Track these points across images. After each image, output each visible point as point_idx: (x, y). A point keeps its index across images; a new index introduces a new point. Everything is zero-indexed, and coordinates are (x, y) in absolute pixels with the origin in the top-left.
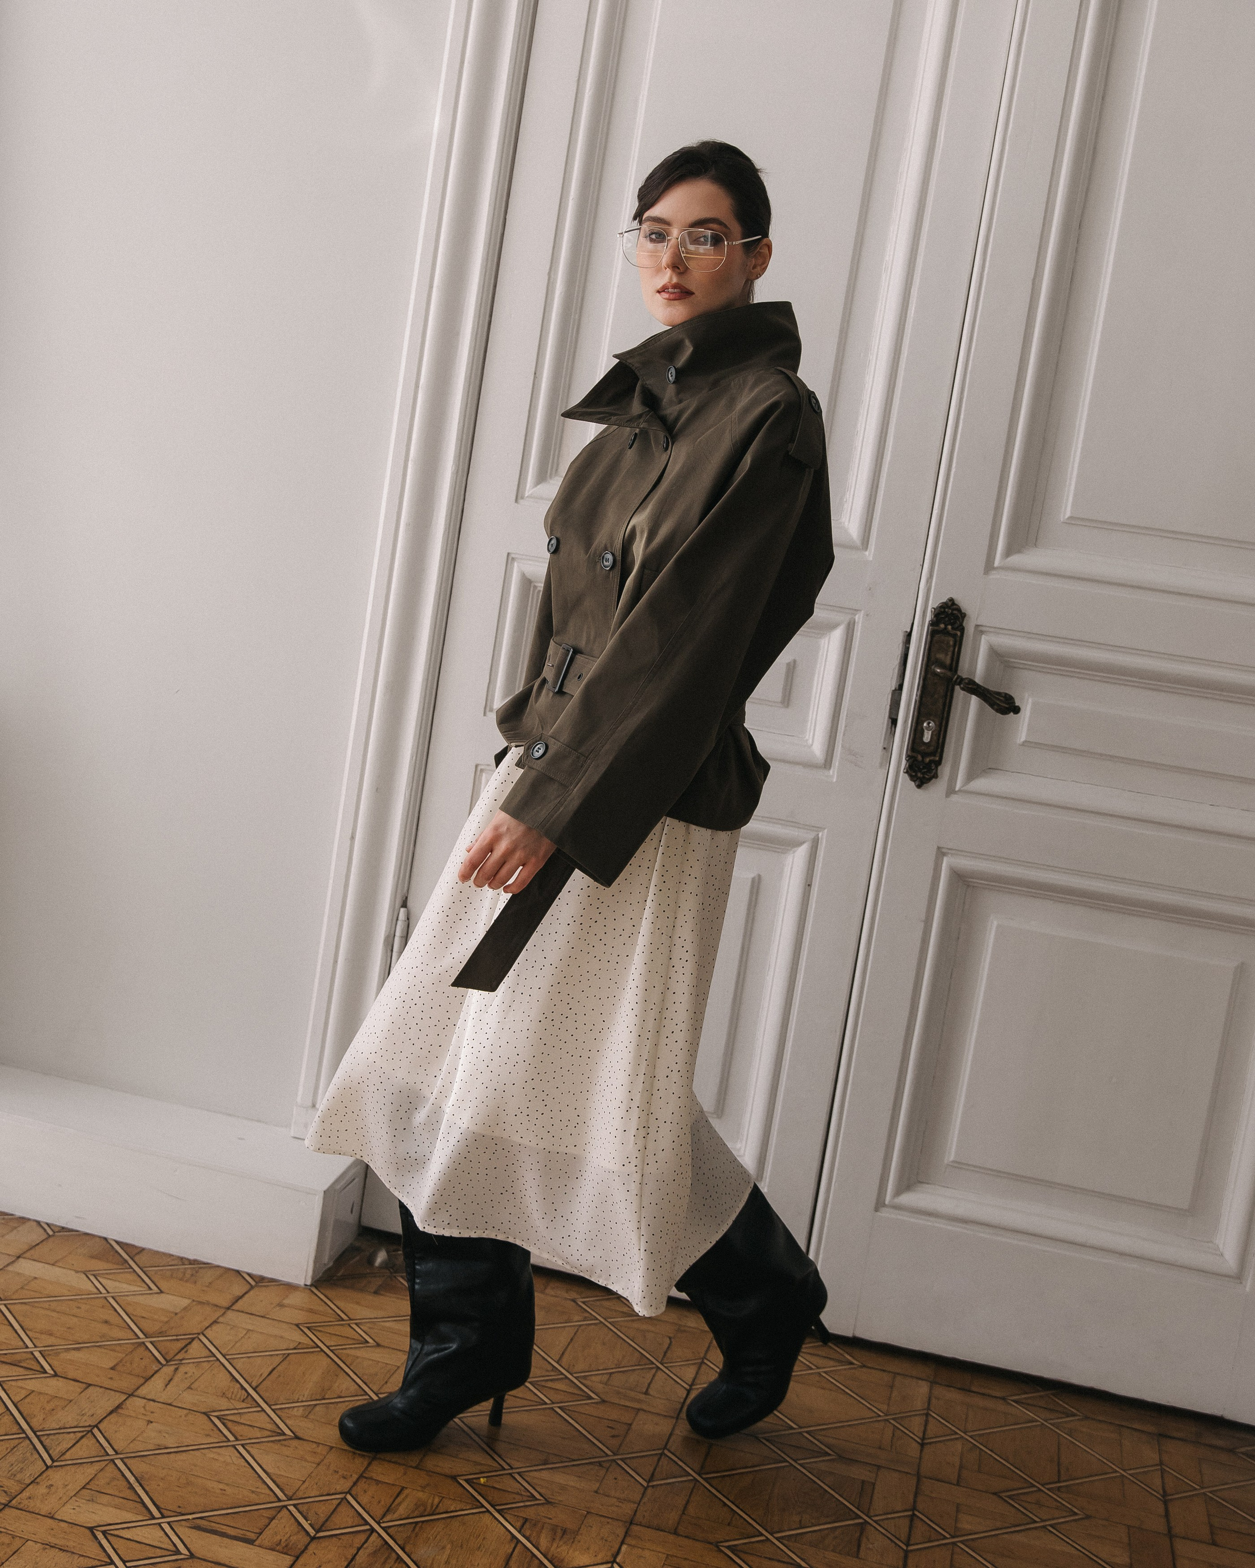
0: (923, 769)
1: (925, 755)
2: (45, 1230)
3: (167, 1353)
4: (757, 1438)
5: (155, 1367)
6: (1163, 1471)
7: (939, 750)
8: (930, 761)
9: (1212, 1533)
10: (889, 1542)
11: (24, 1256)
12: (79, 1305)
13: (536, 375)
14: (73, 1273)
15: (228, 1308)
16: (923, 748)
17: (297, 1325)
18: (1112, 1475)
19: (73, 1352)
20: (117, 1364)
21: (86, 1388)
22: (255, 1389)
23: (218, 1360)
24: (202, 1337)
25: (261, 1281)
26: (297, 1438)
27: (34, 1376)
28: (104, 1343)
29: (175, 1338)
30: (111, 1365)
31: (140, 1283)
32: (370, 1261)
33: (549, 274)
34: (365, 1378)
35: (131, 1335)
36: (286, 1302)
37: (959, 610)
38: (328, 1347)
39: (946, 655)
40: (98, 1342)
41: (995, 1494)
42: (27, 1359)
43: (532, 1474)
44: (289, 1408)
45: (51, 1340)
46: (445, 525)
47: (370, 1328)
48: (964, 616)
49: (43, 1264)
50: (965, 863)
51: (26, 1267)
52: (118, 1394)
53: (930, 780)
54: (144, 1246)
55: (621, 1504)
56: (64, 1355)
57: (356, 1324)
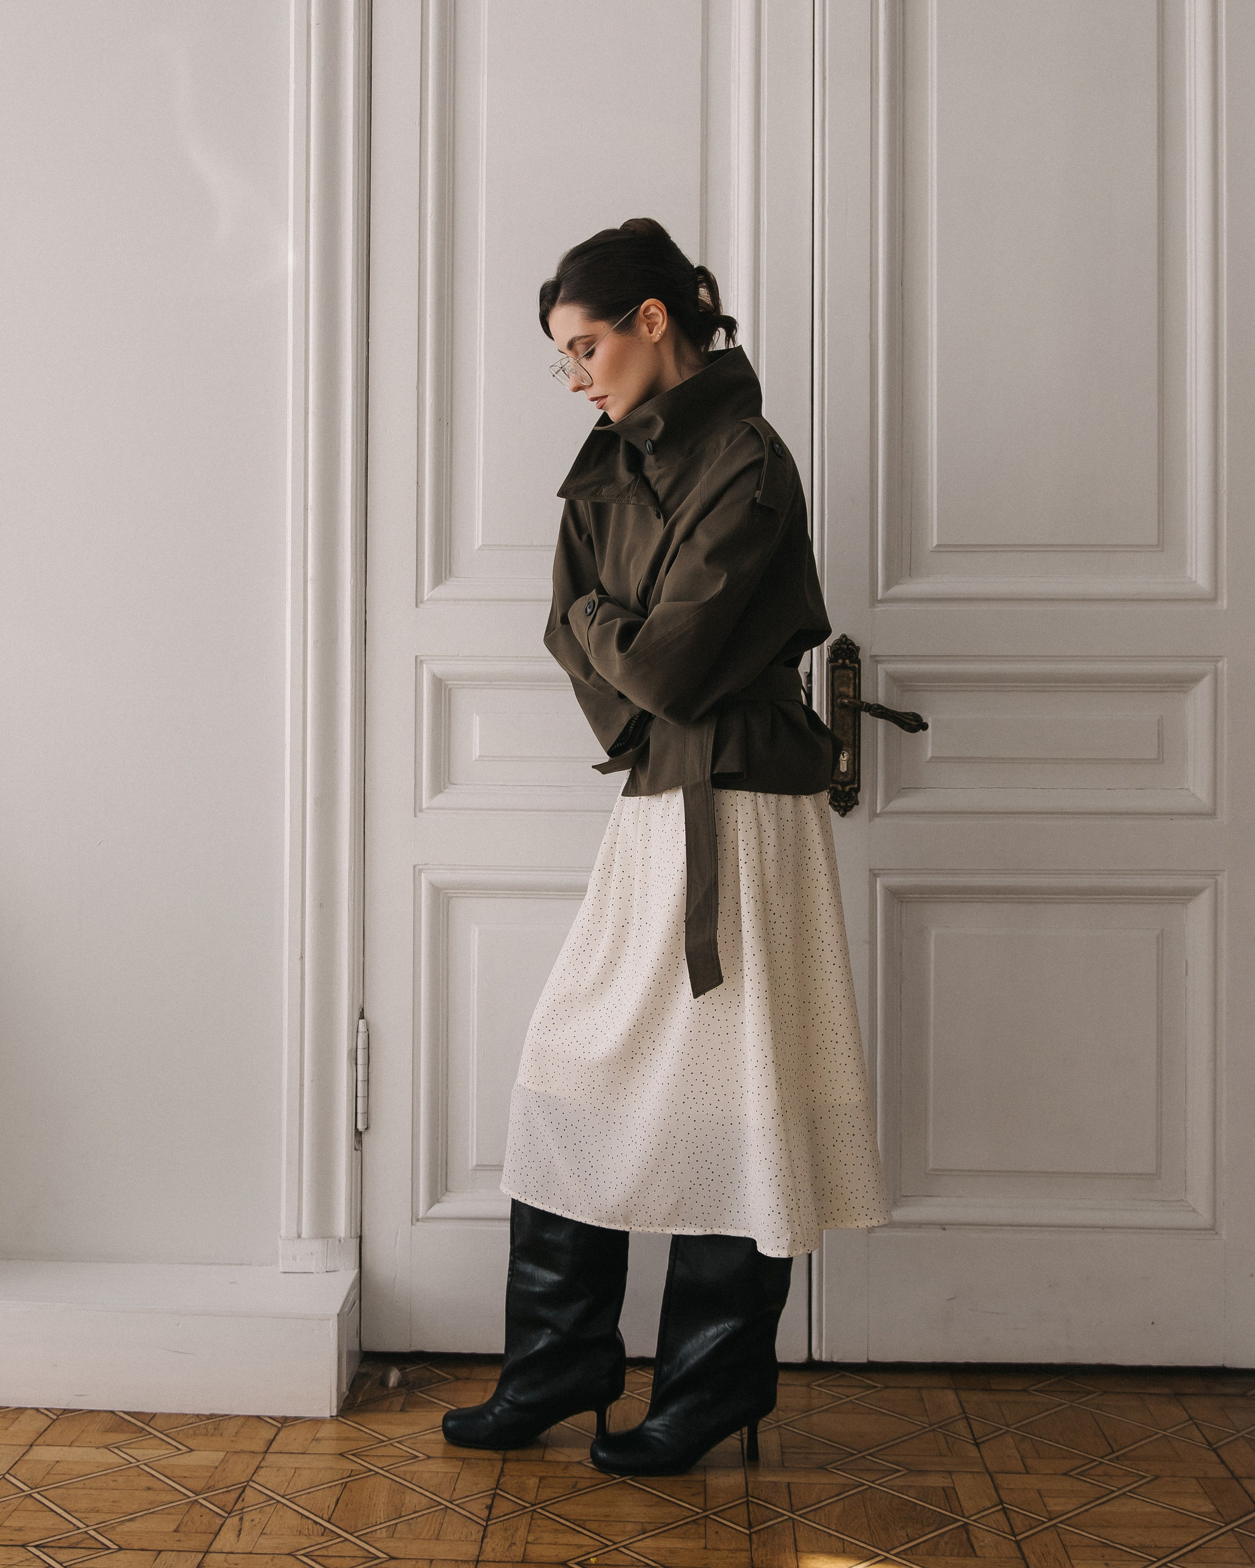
0: (845, 797)
1: (844, 784)
2: (47, 1415)
3: (225, 1505)
4: (826, 1469)
5: (219, 1521)
6: (1196, 1425)
7: (857, 778)
8: (850, 789)
10: (997, 1537)
11: (35, 1444)
12: (115, 1478)
13: (419, 484)
14: (94, 1450)
15: (266, 1452)
16: (841, 778)
17: (341, 1454)
18: (1155, 1437)
19: (128, 1524)
20: (179, 1526)
21: (158, 1555)
22: (329, 1521)
23: (278, 1502)
24: (251, 1483)
25: (285, 1421)
26: (392, 1558)
27: (98, 1555)
28: (156, 1509)
29: (225, 1490)
30: (173, 1527)
31: (170, 1447)
32: (383, 1382)
33: (418, 388)
34: (431, 1489)
35: (181, 1497)
36: (318, 1435)
37: (853, 644)
38: (381, 1469)
39: (849, 687)
40: (150, 1509)
41: (1065, 1474)
42: (83, 1540)
43: (635, 1545)
44: (372, 1532)
45: (101, 1517)
46: (352, 637)
47: (414, 1443)
48: (858, 649)
49: (59, 1448)
50: (896, 881)
51: (44, 1454)
52: (193, 1554)
53: (852, 807)
54: (155, 1412)
55: (734, 1555)
56: (119, 1529)
57: (398, 1442)
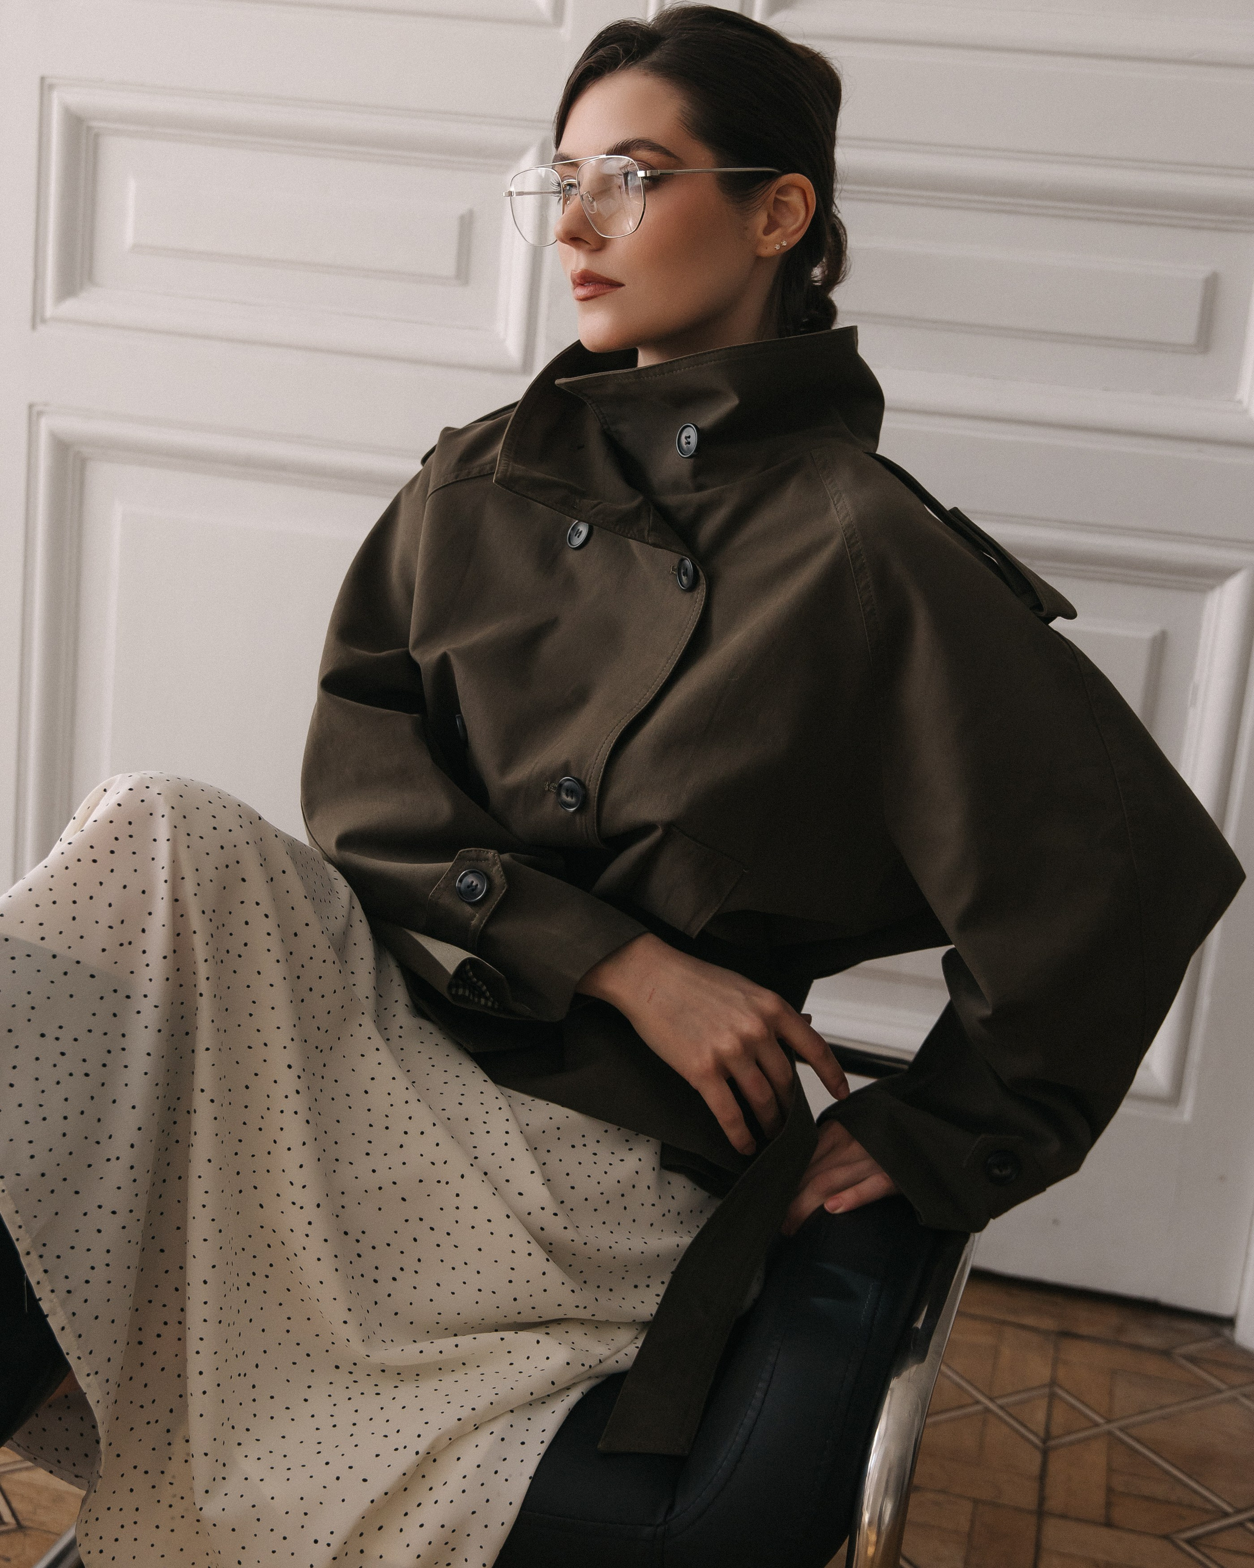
6: (1052, 1397)
9: (1109, 1505)
18: (971, 1410)
